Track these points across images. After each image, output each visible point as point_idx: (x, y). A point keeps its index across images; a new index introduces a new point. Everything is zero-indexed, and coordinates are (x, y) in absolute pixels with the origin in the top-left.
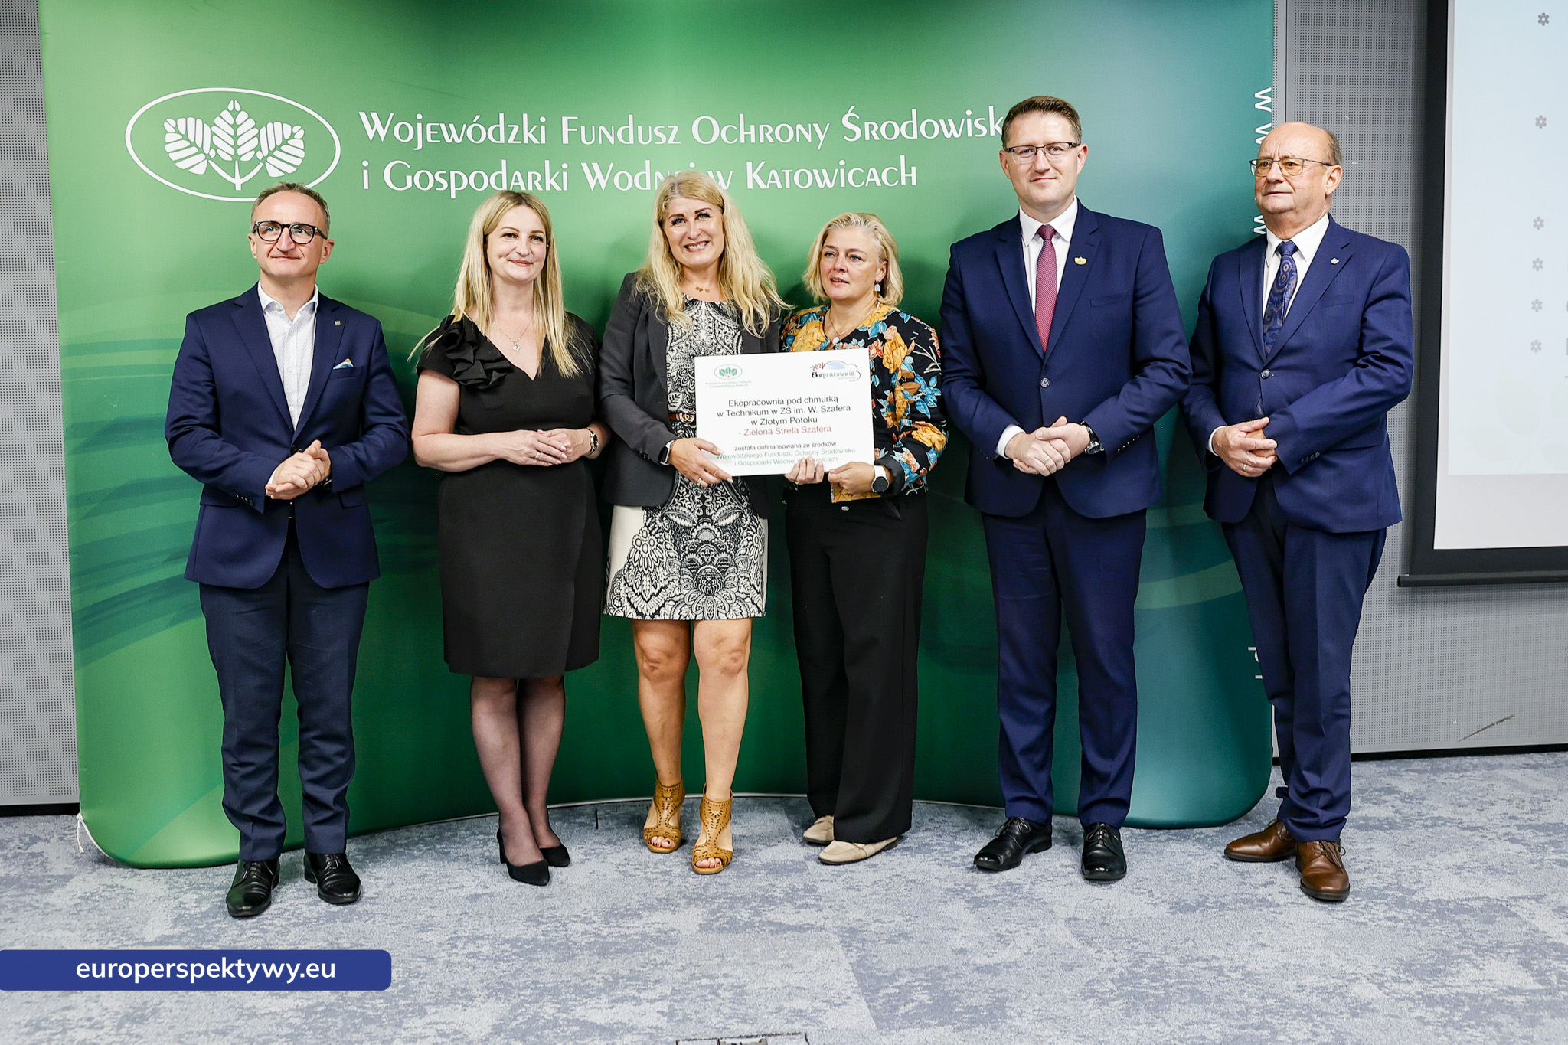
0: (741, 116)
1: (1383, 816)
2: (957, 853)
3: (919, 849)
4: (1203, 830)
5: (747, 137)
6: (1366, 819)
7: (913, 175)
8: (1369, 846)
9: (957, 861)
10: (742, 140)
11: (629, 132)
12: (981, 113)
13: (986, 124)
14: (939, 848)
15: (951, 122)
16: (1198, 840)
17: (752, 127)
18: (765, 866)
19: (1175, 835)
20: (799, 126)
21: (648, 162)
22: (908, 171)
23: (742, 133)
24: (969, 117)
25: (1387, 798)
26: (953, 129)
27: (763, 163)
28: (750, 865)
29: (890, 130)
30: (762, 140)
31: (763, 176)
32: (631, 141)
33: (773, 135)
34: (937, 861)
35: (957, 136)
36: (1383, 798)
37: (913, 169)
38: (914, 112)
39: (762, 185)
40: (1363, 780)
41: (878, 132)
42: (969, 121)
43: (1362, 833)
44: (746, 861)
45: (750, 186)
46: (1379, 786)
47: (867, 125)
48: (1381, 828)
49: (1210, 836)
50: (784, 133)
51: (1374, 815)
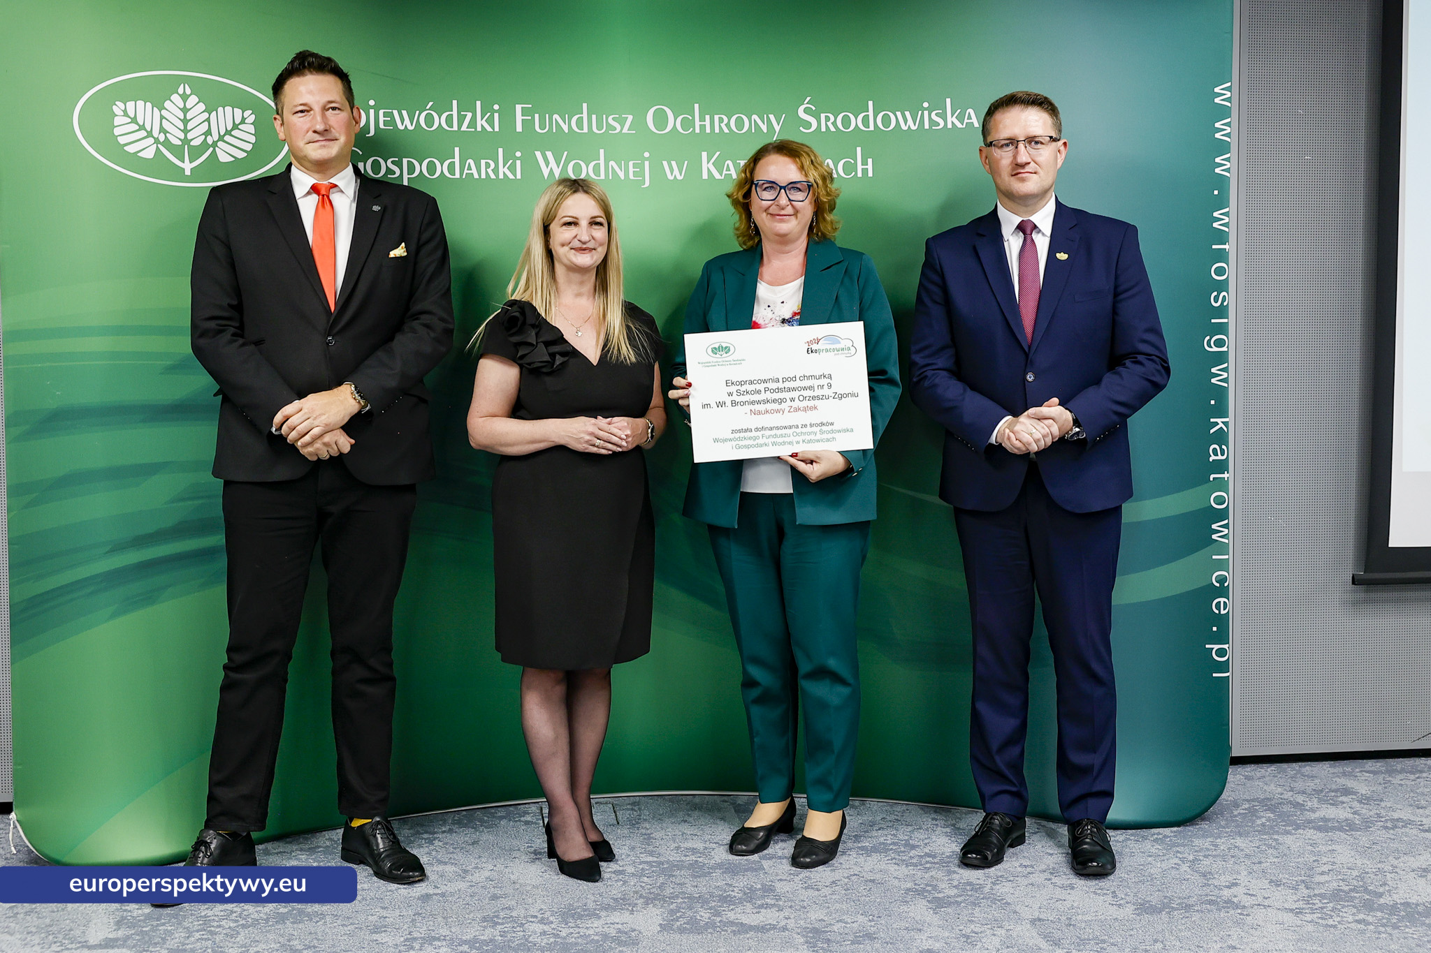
0: (696, 106)
1: (1341, 817)
2: (913, 853)
3: (875, 849)
4: (1161, 830)
5: (703, 127)
6: (1325, 820)
7: (870, 167)
8: (1330, 848)
9: (914, 861)
10: (697, 131)
11: (583, 121)
12: (938, 106)
13: (943, 116)
14: (894, 848)
15: (907, 114)
16: (1156, 840)
17: (707, 117)
18: (720, 866)
19: (1132, 835)
20: (755, 117)
21: (602, 151)
22: (864, 163)
23: (697, 123)
24: (926, 109)
25: (1343, 799)
26: (910, 122)
27: (718, 153)
28: (704, 864)
29: (846, 122)
30: (717, 130)
31: (719, 165)
32: (585, 130)
33: (728, 125)
34: (894, 861)
35: (913, 128)
36: (1341, 799)
37: (870, 161)
38: (870, 103)
39: (717, 176)
40: (1317, 781)
41: (834, 123)
42: (926, 113)
43: (1323, 835)
44: (700, 860)
45: (705, 176)
46: (1334, 787)
47: (823, 116)
48: (1340, 829)
49: (1168, 837)
50: (740, 123)
51: (1332, 816)
